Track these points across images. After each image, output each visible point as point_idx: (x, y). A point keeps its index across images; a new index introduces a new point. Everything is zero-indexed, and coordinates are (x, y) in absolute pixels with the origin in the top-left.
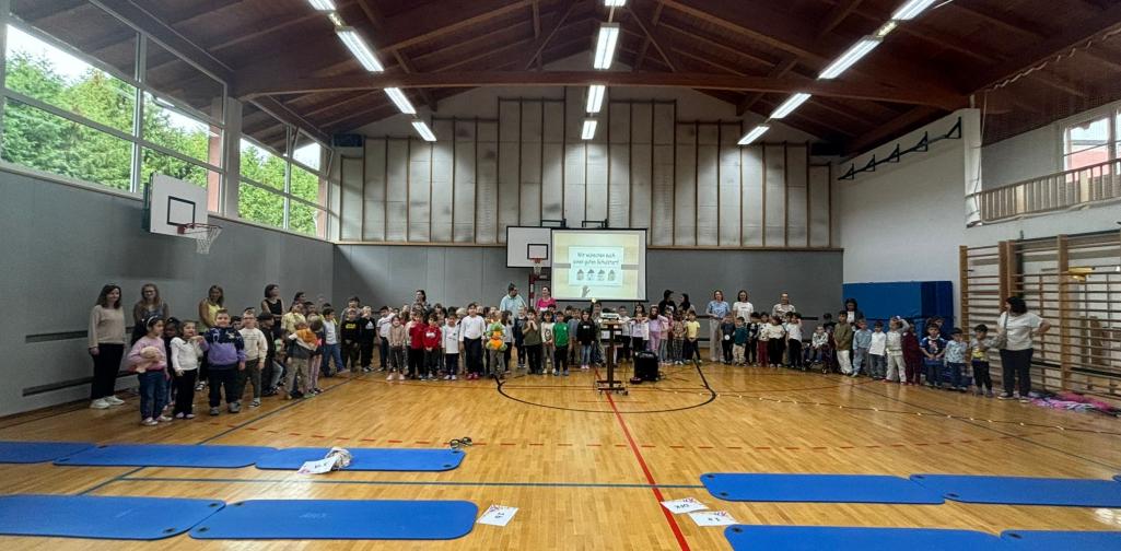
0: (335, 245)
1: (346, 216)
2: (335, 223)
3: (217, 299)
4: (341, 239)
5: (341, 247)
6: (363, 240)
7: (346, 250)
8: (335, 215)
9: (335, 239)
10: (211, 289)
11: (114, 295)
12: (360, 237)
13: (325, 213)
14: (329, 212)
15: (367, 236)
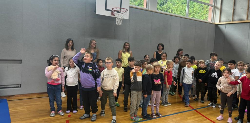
0: (217, 25)
1: (224, 8)
2: (218, 12)
3: (127, 49)
4: (220, 22)
5: (220, 26)
6: (233, 21)
7: (222, 27)
8: (217, 8)
9: (217, 22)
10: (125, 44)
11: (70, 44)
12: (231, 19)
13: (212, 8)
14: (215, 7)
15: (236, 18)
